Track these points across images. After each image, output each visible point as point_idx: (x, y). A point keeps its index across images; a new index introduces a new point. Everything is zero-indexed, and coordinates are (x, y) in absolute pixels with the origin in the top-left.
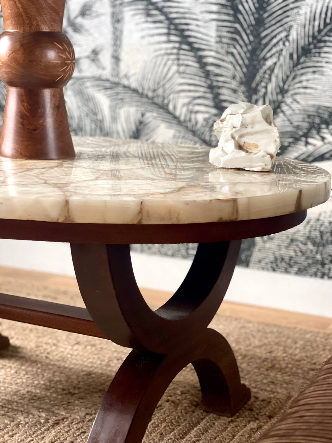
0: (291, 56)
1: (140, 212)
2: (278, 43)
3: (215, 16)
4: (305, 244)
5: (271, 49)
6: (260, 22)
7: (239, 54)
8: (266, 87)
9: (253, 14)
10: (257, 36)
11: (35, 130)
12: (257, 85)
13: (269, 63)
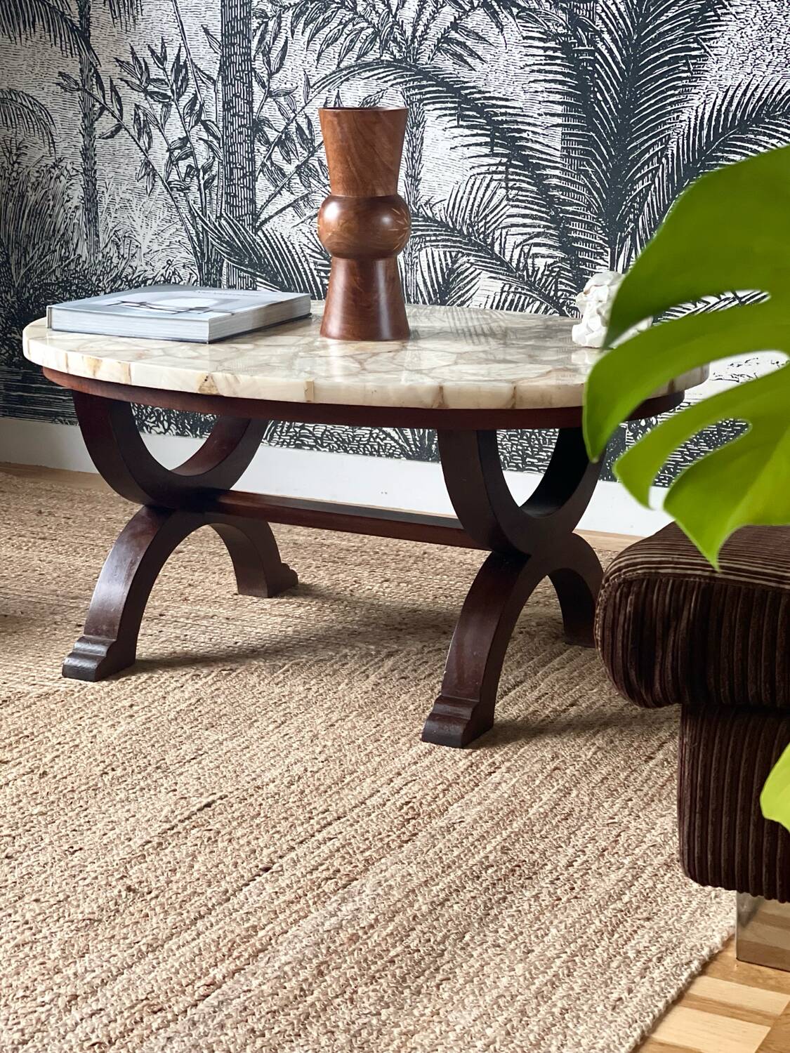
0: (670, 176)
1: (514, 396)
2: (651, 158)
3: (559, 121)
5: (642, 167)
6: (624, 132)
7: (596, 173)
8: (636, 221)
9: (614, 119)
10: (622, 149)
11: (369, 307)
12: (624, 217)
13: (639, 187)
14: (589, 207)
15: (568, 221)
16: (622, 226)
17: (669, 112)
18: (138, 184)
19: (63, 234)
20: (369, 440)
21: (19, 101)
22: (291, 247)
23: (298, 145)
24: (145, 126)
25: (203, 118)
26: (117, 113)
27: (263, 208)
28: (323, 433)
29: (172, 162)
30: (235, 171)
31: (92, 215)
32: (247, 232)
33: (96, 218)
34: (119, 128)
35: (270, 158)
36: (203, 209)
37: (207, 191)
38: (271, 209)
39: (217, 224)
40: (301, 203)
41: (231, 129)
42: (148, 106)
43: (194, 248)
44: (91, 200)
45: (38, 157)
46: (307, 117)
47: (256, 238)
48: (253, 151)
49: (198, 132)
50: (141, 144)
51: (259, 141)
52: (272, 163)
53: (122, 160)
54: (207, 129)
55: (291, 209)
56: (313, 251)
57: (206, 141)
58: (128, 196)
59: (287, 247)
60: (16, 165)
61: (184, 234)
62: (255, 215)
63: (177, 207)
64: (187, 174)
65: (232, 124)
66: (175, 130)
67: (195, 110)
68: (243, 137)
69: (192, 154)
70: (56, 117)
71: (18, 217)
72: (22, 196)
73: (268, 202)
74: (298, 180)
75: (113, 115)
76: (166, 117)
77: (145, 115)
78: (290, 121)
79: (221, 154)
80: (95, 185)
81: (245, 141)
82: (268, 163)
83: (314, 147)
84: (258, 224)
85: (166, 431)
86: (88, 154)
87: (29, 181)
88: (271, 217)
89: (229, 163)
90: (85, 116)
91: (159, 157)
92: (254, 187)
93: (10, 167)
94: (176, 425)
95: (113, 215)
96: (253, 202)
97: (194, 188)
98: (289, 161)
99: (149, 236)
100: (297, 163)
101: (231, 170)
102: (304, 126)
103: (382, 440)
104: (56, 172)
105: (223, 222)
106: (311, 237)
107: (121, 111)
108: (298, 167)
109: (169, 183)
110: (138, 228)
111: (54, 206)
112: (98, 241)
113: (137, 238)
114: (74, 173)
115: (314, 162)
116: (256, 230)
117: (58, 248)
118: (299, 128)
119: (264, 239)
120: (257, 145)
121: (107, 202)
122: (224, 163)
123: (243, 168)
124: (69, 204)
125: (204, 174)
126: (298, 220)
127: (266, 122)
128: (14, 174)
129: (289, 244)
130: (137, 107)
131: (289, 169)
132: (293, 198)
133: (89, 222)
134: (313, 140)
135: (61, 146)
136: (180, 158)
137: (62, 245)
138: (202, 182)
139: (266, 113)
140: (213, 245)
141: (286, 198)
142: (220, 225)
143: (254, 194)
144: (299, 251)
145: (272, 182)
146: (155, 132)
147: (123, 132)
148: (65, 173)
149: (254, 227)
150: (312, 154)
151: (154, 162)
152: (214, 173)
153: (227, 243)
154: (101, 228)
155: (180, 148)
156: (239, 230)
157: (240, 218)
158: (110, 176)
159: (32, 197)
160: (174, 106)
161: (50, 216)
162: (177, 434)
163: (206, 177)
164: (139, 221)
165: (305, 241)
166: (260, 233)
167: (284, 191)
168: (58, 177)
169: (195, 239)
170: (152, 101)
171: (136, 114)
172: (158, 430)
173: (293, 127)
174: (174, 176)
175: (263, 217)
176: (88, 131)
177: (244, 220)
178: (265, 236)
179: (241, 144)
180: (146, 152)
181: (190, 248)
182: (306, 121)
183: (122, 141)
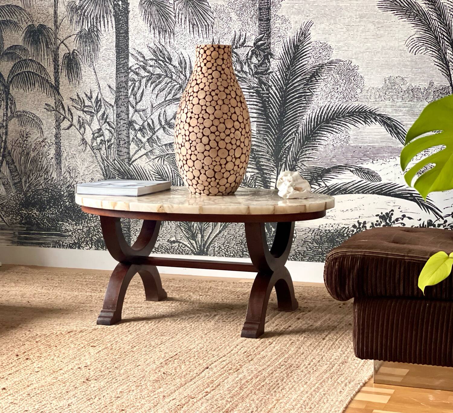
0: (300, 140)
1: (274, 210)
2: (292, 134)
3: (255, 120)
4: (312, 244)
5: (288, 137)
6: (281, 123)
7: (270, 139)
8: (286, 158)
9: (277, 119)
10: (280, 130)
12: (281, 156)
13: (287, 144)
14: (268, 153)
15: (260, 158)
16: (281, 160)
17: (299, 116)
18: (79, 148)
19: (46, 169)
20: (178, 248)
21: (28, 115)
22: (145, 171)
23: (148, 131)
24: (83, 124)
25: (108, 120)
26: (71, 119)
27: (133, 156)
28: (159, 246)
29: (94, 138)
30: (121, 141)
31: (59, 161)
32: (126, 166)
33: (60, 162)
34: (71, 125)
35: (136, 136)
36: (107, 157)
37: (109, 150)
38: (136, 156)
39: (113, 163)
40: (149, 153)
41: (119, 125)
42: (84, 116)
43: (103, 173)
44: (58, 155)
45: (36, 138)
46: (152, 119)
47: (130, 168)
48: (129, 133)
49: (106, 126)
50: (81, 131)
51: (132, 129)
52: (137, 138)
53: (72, 138)
54: (109, 125)
55: (145, 156)
56: (154, 172)
57: (109, 130)
58: (75, 153)
59: (143, 171)
60: (26, 142)
61: (99, 167)
62: (129, 159)
63: (96, 157)
64: (101, 143)
65: (120, 123)
66: (95, 126)
67: (105, 118)
68: (125, 128)
69: (102, 135)
70: (44, 122)
71: (26, 162)
72: (28, 154)
73: (135, 153)
74: (148, 144)
75: (69, 120)
76: (91, 121)
77: (83, 120)
78: (144, 121)
79: (115, 135)
80: (60, 149)
81: (125, 129)
82: (135, 138)
83: (155, 131)
84: (131, 162)
85: (90, 248)
86: (57, 136)
87: (31, 148)
88: (136, 159)
89: (119, 138)
90: (57, 121)
91: (89, 136)
92: (129, 148)
93: (23, 142)
94: (95, 245)
95: (68, 160)
96: (129, 153)
97: (103, 149)
98: (144, 137)
99: (84, 169)
100: (148, 137)
101: (119, 141)
102: (151, 123)
103: (184, 248)
104: (44, 144)
105: (116, 162)
106: (153, 167)
107: (72, 119)
108: (148, 139)
109: (93, 147)
110: (79, 165)
111: (42, 158)
112: (61, 171)
113: (78, 169)
114: (51, 144)
115: (155, 137)
116: (130, 165)
117: (43, 175)
118: (148, 124)
119: (133, 168)
120: (131, 131)
121: (66, 155)
122: (117, 138)
123: (124, 140)
124: (49, 157)
125: (108, 143)
126: (148, 160)
127: (134, 122)
128: (25, 145)
129: (144, 170)
130: (79, 117)
131: (144, 140)
132: (146, 151)
133: (58, 163)
134: (154, 129)
135: (46, 134)
136: (98, 137)
137: (45, 174)
138: (107, 146)
139: (134, 118)
140: (111, 172)
141: (143, 151)
142: (114, 163)
143: (129, 150)
144: (148, 172)
145: (137, 146)
146: (87, 127)
147: (73, 127)
148: (47, 144)
149: (129, 164)
150: (154, 134)
151: (86, 139)
152: (112, 142)
153: (117, 170)
154: (62, 166)
155: (98, 133)
156: (123, 165)
157: (123, 160)
158: (67, 145)
159: (32, 154)
160: (95, 116)
161: (40, 162)
162: (95, 249)
163: (109, 144)
164: (79, 163)
165: (151, 169)
166: (132, 166)
167: (142, 149)
168: (44, 146)
169: (104, 169)
170: (86, 114)
171: (79, 120)
172: (87, 248)
173: (146, 123)
174: (95, 144)
175: (133, 159)
176: (58, 127)
177: (124, 161)
178: (134, 167)
179: (124, 130)
180: (83, 135)
181: (101, 173)
182: (151, 121)
183: (73, 131)
